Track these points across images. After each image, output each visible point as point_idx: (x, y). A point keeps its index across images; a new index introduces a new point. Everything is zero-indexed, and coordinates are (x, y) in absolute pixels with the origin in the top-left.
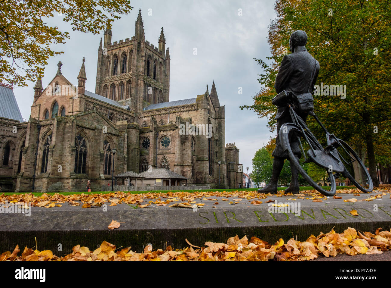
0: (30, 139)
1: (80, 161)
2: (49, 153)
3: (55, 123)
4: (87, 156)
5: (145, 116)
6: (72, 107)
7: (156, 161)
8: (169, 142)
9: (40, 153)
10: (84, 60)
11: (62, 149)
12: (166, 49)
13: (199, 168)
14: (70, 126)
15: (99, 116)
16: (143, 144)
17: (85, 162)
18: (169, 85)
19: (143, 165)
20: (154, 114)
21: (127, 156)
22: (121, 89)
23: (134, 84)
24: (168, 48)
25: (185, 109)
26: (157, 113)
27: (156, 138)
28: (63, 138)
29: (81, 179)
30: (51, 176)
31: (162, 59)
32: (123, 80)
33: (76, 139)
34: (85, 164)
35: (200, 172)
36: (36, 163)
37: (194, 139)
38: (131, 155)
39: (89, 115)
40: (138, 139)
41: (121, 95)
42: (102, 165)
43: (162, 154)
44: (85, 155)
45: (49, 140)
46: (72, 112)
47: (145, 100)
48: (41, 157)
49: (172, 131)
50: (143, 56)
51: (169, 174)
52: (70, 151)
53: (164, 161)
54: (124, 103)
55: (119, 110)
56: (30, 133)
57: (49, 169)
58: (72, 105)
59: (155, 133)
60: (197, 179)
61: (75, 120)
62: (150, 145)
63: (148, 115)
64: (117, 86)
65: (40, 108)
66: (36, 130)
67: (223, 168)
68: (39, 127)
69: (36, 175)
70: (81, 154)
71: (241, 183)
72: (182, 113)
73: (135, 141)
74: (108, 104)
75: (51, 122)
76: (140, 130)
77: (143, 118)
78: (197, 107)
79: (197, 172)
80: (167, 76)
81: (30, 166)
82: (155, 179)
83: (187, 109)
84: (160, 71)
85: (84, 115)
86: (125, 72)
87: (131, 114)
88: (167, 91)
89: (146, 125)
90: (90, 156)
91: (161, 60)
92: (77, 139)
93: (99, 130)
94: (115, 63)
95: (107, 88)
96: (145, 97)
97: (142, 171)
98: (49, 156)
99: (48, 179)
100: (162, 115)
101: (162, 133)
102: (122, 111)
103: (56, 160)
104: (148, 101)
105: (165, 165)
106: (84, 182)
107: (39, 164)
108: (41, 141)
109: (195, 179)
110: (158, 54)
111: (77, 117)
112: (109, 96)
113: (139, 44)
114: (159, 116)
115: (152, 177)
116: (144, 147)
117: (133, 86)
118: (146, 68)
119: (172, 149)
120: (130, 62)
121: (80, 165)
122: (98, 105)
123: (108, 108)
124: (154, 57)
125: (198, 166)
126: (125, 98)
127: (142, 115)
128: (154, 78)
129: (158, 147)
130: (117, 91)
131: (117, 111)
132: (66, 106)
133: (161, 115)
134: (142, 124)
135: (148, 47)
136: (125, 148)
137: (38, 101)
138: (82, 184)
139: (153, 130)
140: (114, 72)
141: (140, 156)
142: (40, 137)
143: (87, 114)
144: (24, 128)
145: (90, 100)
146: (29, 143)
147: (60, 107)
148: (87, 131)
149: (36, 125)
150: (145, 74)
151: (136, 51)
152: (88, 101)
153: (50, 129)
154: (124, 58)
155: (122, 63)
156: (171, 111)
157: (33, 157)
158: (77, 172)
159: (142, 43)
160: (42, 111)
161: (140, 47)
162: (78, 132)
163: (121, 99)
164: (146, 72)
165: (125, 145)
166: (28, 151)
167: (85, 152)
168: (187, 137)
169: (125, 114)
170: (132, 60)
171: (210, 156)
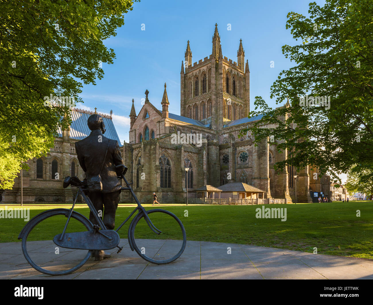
0: (126, 160)
1: (166, 178)
3: (142, 146)
4: (172, 173)
5: (225, 132)
6: (159, 130)
7: (235, 176)
8: (247, 157)
9: (135, 172)
10: (165, 86)
11: (150, 168)
12: (245, 62)
13: (278, 182)
14: (154, 148)
16: (223, 159)
17: (170, 178)
18: (249, 100)
19: (224, 179)
20: (234, 130)
21: (206, 172)
22: (203, 108)
23: (214, 102)
24: (247, 61)
26: (236, 129)
27: (234, 154)
28: (150, 159)
29: (168, 192)
30: (142, 190)
32: (204, 100)
33: (160, 159)
34: (170, 181)
36: (132, 179)
37: (272, 152)
38: (212, 170)
39: (170, 137)
40: (218, 155)
41: (203, 115)
42: (184, 180)
43: (240, 168)
44: (170, 172)
45: (140, 160)
46: (160, 135)
48: (136, 175)
49: (249, 146)
50: (221, 74)
52: (155, 169)
53: (243, 175)
54: (206, 122)
55: (200, 129)
56: (126, 156)
57: (141, 185)
58: (158, 128)
59: (234, 148)
61: (158, 143)
62: (229, 161)
63: (228, 131)
64: (199, 106)
65: (135, 132)
66: (130, 153)
68: (132, 150)
70: (166, 172)
73: (215, 158)
74: (190, 125)
75: (140, 146)
76: (220, 146)
77: (224, 135)
80: (247, 90)
82: (232, 192)
84: (240, 86)
85: (166, 137)
87: (212, 132)
88: (248, 106)
89: (226, 141)
90: (174, 173)
91: (240, 74)
92: (162, 158)
93: (180, 150)
94: (197, 83)
95: (191, 109)
96: (225, 114)
97: (224, 184)
98: (140, 174)
99: (140, 193)
100: (241, 131)
101: (240, 149)
102: (203, 129)
105: (244, 179)
106: (170, 195)
107: (135, 180)
108: (134, 162)
110: (237, 69)
112: (192, 117)
113: (217, 61)
114: (238, 132)
115: (229, 190)
116: (224, 162)
117: (213, 105)
118: (225, 85)
119: (250, 163)
120: (210, 81)
121: (166, 181)
124: (233, 73)
125: (277, 179)
126: (206, 117)
127: (223, 132)
128: (234, 94)
129: (236, 162)
130: (199, 111)
131: (199, 130)
132: (155, 130)
134: (222, 140)
136: (204, 164)
137: (133, 127)
138: (168, 196)
139: (231, 147)
140: (196, 93)
141: (221, 170)
142: (133, 158)
147: (150, 130)
148: (169, 151)
149: (130, 148)
150: (224, 91)
151: (214, 69)
153: (140, 151)
154: (204, 78)
155: (202, 83)
156: (250, 126)
157: (129, 175)
158: (164, 186)
159: (220, 60)
160: (137, 135)
161: (218, 64)
162: (162, 153)
163: (203, 118)
164: (225, 89)
165: (204, 162)
167: (169, 169)
168: (264, 152)
169: (206, 132)
170: (211, 79)
171: (291, 169)
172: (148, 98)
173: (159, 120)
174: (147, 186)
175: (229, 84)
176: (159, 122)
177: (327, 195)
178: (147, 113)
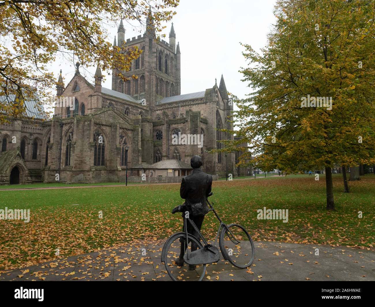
0: (54, 136)
1: (99, 155)
2: (71, 149)
3: (75, 122)
4: (106, 150)
5: (158, 109)
6: (90, 104)
7: (169, 152)
9: (64, 148)
11: (83, 145)
12: (176, 44)
13: (209, 158)
14: (88, 124)
15: (114, 114)
16: (157, 136)
17: (103, 155)
18: (180, 79)
19: (157, 155)
20: (166, 107)
21: (141, 149)
22: (136, 84)
23: (147, 80)
24: (178, 43)
25: (195, 103)
26: (169, 107)
27: (168, 131)
28: (83, 135)
29: (101, 171)
30: (73, 169)
31: (173, 53)
33: (94, 135)
34: (103, 158)
35: (210, 161)
36: (61, 157)
37: (203, 130)
38: (146, 146)
39: (105, 112)
40: (152, 131)
41: (135, 90)
42: (119, 158)
43: (174, 145)
44: (103, 149)
45: (71, 136)
46: (91, 109)
47: (158, 94)
48: (65, 152)
49: (182, 124)
50: (154, 53)
51: (180, 164)
52: (89, 146)
53: (176, 152)
54: (138, 98)
55: (133, 105)
56: (54, 131)
57: (72, 163)
58: (90, 102)
59: (167, 126)
60: (206, 167)
61: (93, 119)
62: (163, 138)
63: (161, 108)
64: (132, 82)
66: (59, 128)
67: (232, 157)
68: (61, 125)
69: (61, 168)
70: (99, 149)
71: (249, 169)
72: (192, 106)
73: (149, 134)
74: (123, 100)
75: (72, 121)
76: (153, 123)
77: (156, 111)
78: (206, 100)
79: (207, 161)
80: (178, 69)
81: (55, 160)
82: (167, 169)
83: (197, 102)
84: (172, 65)
85: (100, 113)
86: (139, 68)
87: (145, 108)
88: (179, 85)
89: (159, 118)
90: (108, 150)
91: (172, 54)
92: (96, 135)
93: (115, 126)
95: (123, 84)
96: (158, 91)
97: (157, 162)
98: (71, 152)
99: (71, 172)
100: (174, 109)
101: (173, 126)
102: (137, 105)
103: (78, 155)
104: (161, 95)
105: (177, 155)
106: (103, 173)
107: (63, 158)
108: (64, 138)
109: (205, 168)
110: (169, 49)
111: (95, 115)
112: (124, 91)
113: (150, 40)
114: (171, 109)
115: (164, 168)
116: (157, 138)
117: (146, 81)
118: (158, 63)
120: (143, 59)
121: (99, 158)
122: (114, 101)
123: (123, 103)
124: (165, 52)
125: (208, 156)
126: (139, 92)
127: (155, 109)
128: (166, 72)
129: (170, 139)
130: (132, 86)
131: (132, 106)
132: (86, 103)
133: (172, 108)
134: (155, 117)
135: (159, 43)
136: (139, 141)
138: (101, 175)
139: (165, 124)
141: (154, 147)
142: (63, 134)
143: (103, 112)
144: (49, 126)
145: (106, 97)
146: (53, 140)
147: (80, 104)
148: (104, 128)
149: (58, 122)
150: (157, 69)
151: (148, 47)
152: (104, 98)
153: (71, 127)
155: (135, 60)
156: (182, 104)
157: (57, 152)
158: (97, 164)
159: (153, 40)
161: (152, 43)
162: (96, 129)
163: (136, 94)
164: (158, 67)
165: (139, 139)
166: (53, 147)
167: (103, 146)
168: (197, 130)
169: (139, 108)
170: (144, 56)
172: (78, 70)
173: (91, 93)
174: (79, 164)
175: (162, 63)
176: (91, 96)
178: (76, 86)
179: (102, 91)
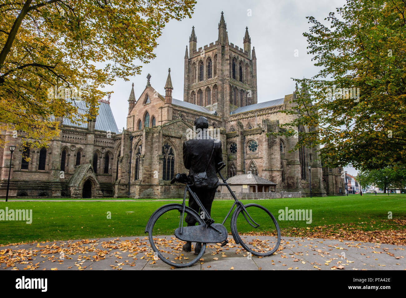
0: (124, 149)
1: (169, 169)
2: (140, 162)
3: (144, 134)
4: (175, 162)
5: (232, 120)
6: (161, 116)
7: (244, 166)
8: (256, 146)
9: (133, 162)
10: (169, 71)
11: (151, 158)
12: (252, 49)
13: (290, 173)
14: (157, 136)
15: (184, 125)
16: (231, 149)
17: (173, 169)
18: (257, 86)
19: (232, 170)
20: (241, 117)
22: (208, 93)
23: (220, 89)
24: (254, 48)
25: (273, 111)
26: (244, 117)
27: (242, 143)
28: (152, 147)
29: (170, 185)
30: (142, 183)
31: (248, 59)
32: (209, 86)
33: (163, 148)
34: (173, 172)
35: (291, 177)
36: (130, 171)
37: (283, 142)
39: (175, 124)
40: (226, 143)
41: (208, 100)
43: (249, 158)
44: (173, 163)
45: (140, 149)
46: (162, 121)
47: (232, 104)
48: (134, 166)
49: (258, 135)
50: (227, 60)
51: (256, 179)
52: (158, 159)
53: (253, 166)
54: (211, 109)
56: (124, 144)
57: (141, 177)
58: (161, 114)
59: (242, 137)
60: (288, 183)
61: (161, 131)
62: (238, 150)
63: (236, 119)
64: (204, 92)
65: (134, 118)
66: (129, 141)
67: (318, 172)
68: (131, 138)
69: (131, 182)
70: (169, 162)
71: (341, 187)
72: (269, 115)
74: (195, 111)
75: (141, 133)
76: (227, 135)
77: (231, 122)
78: (286, 107)
79: (288, 177)
80: (254, 77)
81: (125, 174)
82: (242, 185)
83: (275, 110)
84: (247, 72)
85: (170, 125)
86: (211, 77)
87: (218, 119)
88: (255, 93)
89: (234, 129)
90: (178, 164)
91: (247, 61)
92: (165, 147)
93: (184, 138)
94: (201, 69)
95: (195, 95)
96: (232, 100)
97: (231, 177)
98: (140, 165)
99: (140, 186)
100: (249, 118)
101: (249, 137)
102: (209, 116)
103: (146, 169)
104: (235, 104)
105: (253, 170)
106: (172, 188)
107: (133, 171)
108: (133, 151)
109: (286, 184)
110: (243, 55)
111: (164, 127)
112: (197, 102)
113: (223, 47)
114: (246, 119)
115: (238, 183)
116: (232, 151)
117: (219, 91)
118: (232, 71)
119: (260, 153)
120: (215, 67)
121: (168, 172)
122: (185, 112)
123: (195, 115)
124: (240, 59)
125: (289, 171)
126: (212, 103)
127: (230, 120)
128: (241, 80)
129: (245, 151)
130: (204, 96)
132: (156, 116)
133: (248, 118)
134: (229, 128)
135: (233, 49)
137: (132, 112)
138: (171, 191)
139: (240, 135)
140: (201, 78)
141: (228, 161)
142: (133, 147)
143: (172, 124)
144: (120, 139)
145: (177, 108)
146: (123, 153)
147: (151, 117)
148: (173, 140)
149: (129, 136)
150: (230, 77)
151: (221, 55)
152: (175, 110)
153: (141, 140)
154: (209, 63)
155: (207, 68)
156: (259, 113)
157: (127, 165)
158: (166, 179)
159: (226, 46)
160: (136, 122)
161: (224, 50)
162: (165, 142)
163: (208, 104)
164: (232, 75)
166: (123, 161)
167: (173, 159)
168: (275, 141)
169: (212, 119)
170: (217, 64)
171: (303, 159)
172: (149, 82)
173: (161, 105)
174: (148, 178)
175: (236, 70)
176: (162, 108)
177: (341, 188)
178: (147, 98)
179: (173, 103)
